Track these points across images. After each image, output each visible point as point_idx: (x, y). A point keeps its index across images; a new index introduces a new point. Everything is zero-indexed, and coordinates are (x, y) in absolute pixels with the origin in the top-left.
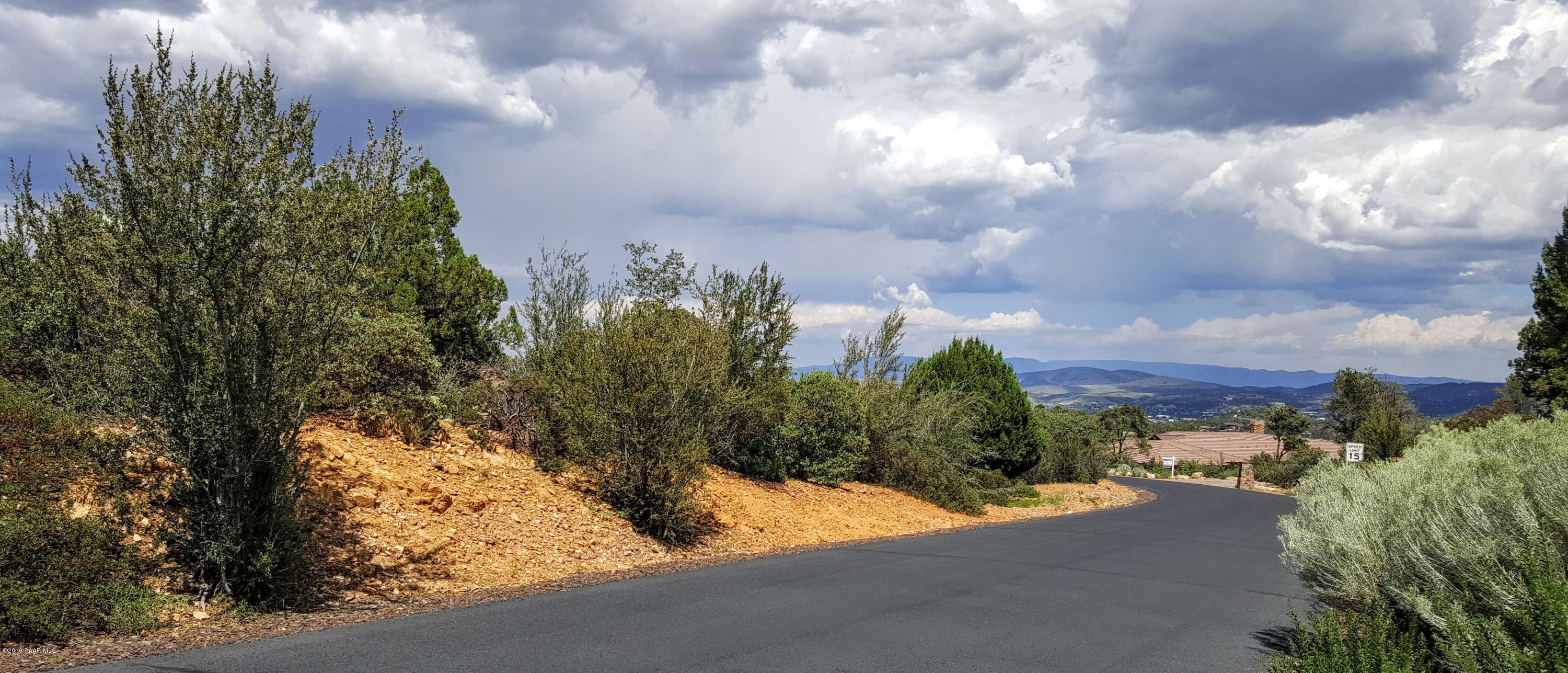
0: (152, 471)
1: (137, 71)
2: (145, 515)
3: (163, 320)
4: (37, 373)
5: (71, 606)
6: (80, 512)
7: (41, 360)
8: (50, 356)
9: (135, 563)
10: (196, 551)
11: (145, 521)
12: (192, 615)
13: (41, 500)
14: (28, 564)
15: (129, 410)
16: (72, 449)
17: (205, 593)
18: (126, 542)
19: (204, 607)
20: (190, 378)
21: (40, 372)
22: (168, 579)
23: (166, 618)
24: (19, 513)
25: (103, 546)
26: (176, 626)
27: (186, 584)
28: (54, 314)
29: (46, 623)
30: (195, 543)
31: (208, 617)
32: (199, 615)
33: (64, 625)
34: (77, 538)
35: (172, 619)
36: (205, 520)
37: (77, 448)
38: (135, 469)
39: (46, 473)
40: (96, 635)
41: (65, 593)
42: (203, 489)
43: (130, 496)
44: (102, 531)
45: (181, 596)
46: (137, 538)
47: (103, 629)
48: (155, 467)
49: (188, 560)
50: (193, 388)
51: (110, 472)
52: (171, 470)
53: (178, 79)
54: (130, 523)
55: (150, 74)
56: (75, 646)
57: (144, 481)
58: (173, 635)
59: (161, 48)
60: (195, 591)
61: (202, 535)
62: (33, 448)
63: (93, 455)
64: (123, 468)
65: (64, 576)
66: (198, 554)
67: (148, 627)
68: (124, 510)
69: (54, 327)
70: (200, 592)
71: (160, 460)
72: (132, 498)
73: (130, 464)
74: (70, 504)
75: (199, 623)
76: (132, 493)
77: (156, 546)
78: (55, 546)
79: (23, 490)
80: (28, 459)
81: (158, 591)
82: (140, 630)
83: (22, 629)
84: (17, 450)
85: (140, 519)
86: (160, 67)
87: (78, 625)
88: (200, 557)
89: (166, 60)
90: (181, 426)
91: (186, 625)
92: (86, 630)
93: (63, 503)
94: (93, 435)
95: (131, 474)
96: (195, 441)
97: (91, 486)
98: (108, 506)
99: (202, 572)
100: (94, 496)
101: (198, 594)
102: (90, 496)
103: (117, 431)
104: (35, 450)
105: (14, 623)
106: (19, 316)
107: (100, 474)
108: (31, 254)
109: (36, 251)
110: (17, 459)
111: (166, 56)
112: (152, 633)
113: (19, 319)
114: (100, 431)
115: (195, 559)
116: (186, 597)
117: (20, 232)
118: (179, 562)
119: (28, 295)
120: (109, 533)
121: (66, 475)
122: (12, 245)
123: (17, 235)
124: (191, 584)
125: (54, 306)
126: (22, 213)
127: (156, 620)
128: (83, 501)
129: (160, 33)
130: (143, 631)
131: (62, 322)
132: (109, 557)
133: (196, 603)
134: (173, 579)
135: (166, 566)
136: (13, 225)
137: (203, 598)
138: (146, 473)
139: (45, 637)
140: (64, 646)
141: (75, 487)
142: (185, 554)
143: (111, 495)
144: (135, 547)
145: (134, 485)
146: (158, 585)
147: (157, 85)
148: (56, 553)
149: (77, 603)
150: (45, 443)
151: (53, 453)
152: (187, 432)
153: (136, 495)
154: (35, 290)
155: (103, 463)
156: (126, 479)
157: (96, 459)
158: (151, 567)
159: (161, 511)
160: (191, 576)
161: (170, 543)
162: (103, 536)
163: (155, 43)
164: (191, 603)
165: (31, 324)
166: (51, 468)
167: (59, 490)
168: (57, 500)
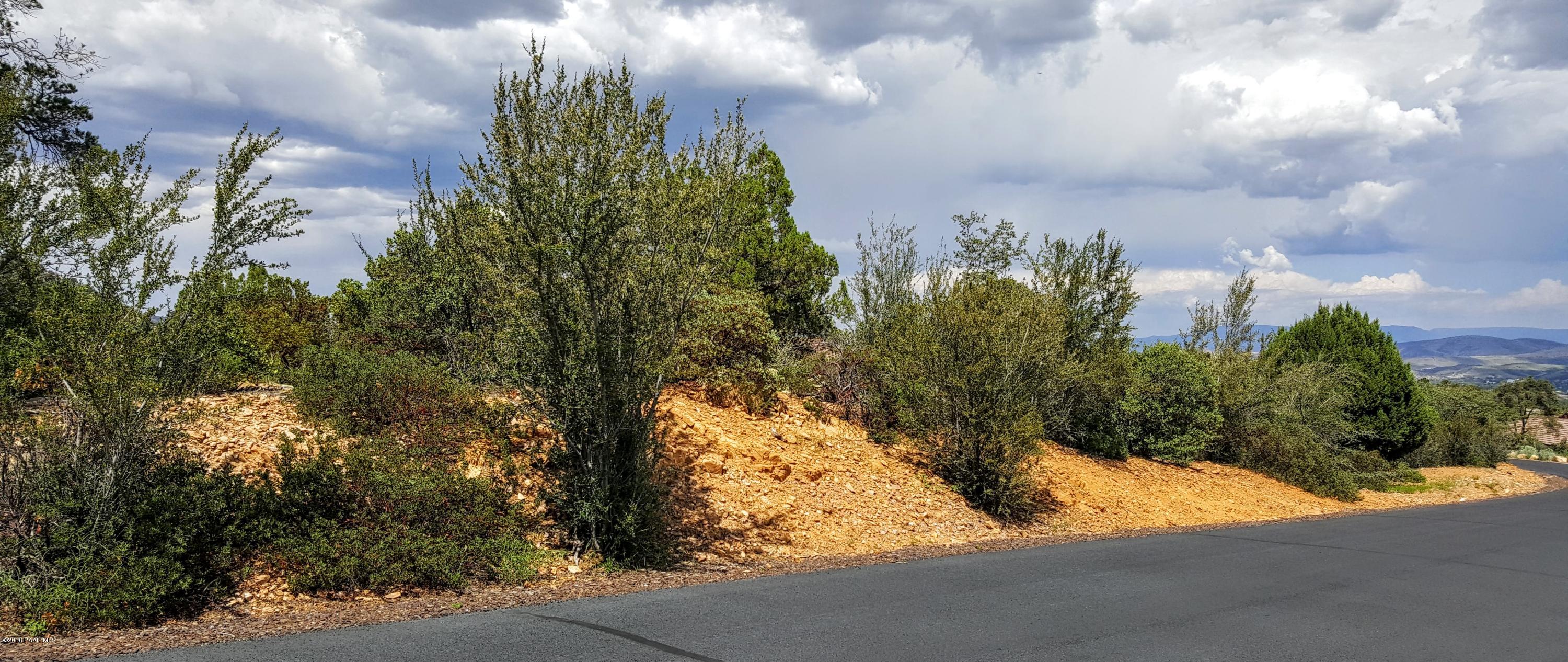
0: (533, 437)
1: (515, 77)
2: (527, 476)
3: (543, 301)
4: (437, 348)
5: (467, 557)
6: (474, 472)
7: (441, 337)
8: (447, 334)
9: (520, 520)
10: (571, 510)
11: (528, 482)
12: (567, 569)
13: (442, 462)
14: (432, 519)
15: (516, 382)
16: (468, 416)
17: (578, 549)
18: (512, 500)
19: (577, 562)
20: (565, 353)
21: (440, 348)
22: (547, 535)
23: (545, 571)
24: (425, 473)
25: (493, 504)
26: (554, 579)
27: (562, 540)
28: (452, 297)
29: (447, 572)
30: (570, 502)
31: (580, 571)
32: (573, 569)
33: (461, 574)
34: (472, 497)
35: (550, 572)
36: (578, 482)
37: (471, 415)
38: (518, 434)
39: (446, 437)
40: (488, 584)
41: (462, 546)
42: (576, 453)
43: (514, 459)
44: (493, 491)
45: (558, 551)
46: (521, 497)
47: (492, 579)
48: (536, 433)
49: (563, 518)
50: (569, 362)
51: (498, 437)
52: (549, 436)
53: (548, 80)
54: (516, 484)
55: (529, 79)
56: (470, 593)
57: (527, 446)
58: (552, 586)
59: (536, 54)
60: (570, 547)
61: (576, 495)
62: (435, 415)
63: (484, 422)
64: (509, 433)
65: (461, 530)
66: (572, 513)
67: (531, 579)
68: (510, 472)
69: (450, 308)
70: (574, 548)
71: (540, 427)
72: (517, 461)
73: (515, 430)
74: (466, 465)
75: (573, 576)
76: (516, 456)
77: (537, 505)
78: (453, 502)
79: (427, 452)
80: (431, 425)
81: (538, 546)
82: (524, 581)
83: (427, 577)
84: (422, 417)
85: (523, 480)
86: (536, 72)
87: (472, 575)
88: (574, 516)
89: (540, 66)
90: (559, 397)
91: (562, 578)
92: (479, 579)
93: (460, 464)
94: (484, 404)
95: (515, 439)
96: (570, 409)
97: (482, 449)
98: (498, 468)
99: (576, 529)
100: (485, 458)
101: (571, 550)
102: (481, 459)
103: (504, 400)
104: (437, 417)
105: (420, 571)
106: (423, 298)
107: (490, 438)
108: (432, 243)
109: (436, 241)
110: (422, 425)
111: (540, 62)
112: (534, 584)
113: (423, 301)
114: (490, 400)
115: (569, 518)
116: (563, 552)
117: (423, 224)
118: (556, 521)
119: (430, 279)
120: (498, 492)
121: (463, 439)
122: (416, 236)
123: (420, 227)
124: (566, 541)
125: (451, 289)
126: (424, 208)
127: (537, 572)
128: (476, 463)
129: (533, 41)
130: (527, 582)
131: (457, 304)
132: (498, 514)
133: (571, 558)
134: (551, 535)
135: (545, 523)
136: (416, 217)
137: (576, 554)
138: (528, 438)
139: (446, 584)
140: (461, 594)
141: (469, 451)
142: (561, 513)
143: (499, 458)
144: (520, 506)
145: (517, 449)
146: (538, 539)
147: (532, 90)
148: (455, 509)
149: (472, 555)
150: (446, 411)
151: (451, 420)
152: (564, 403)
153: (520, 458)
154: (436, 275)
155: (493, 429)
156: (511, 443)
157: (487, 425)
158: (532, 524)
159: (540, 473)
160: (566, 533)
161: (548, 502)
162: (493, 495)
163: (530, 50)
164: (566, 557)
165: (432, 306)
166: (450, 432)
167: (456, 453)
168: (455, 461)
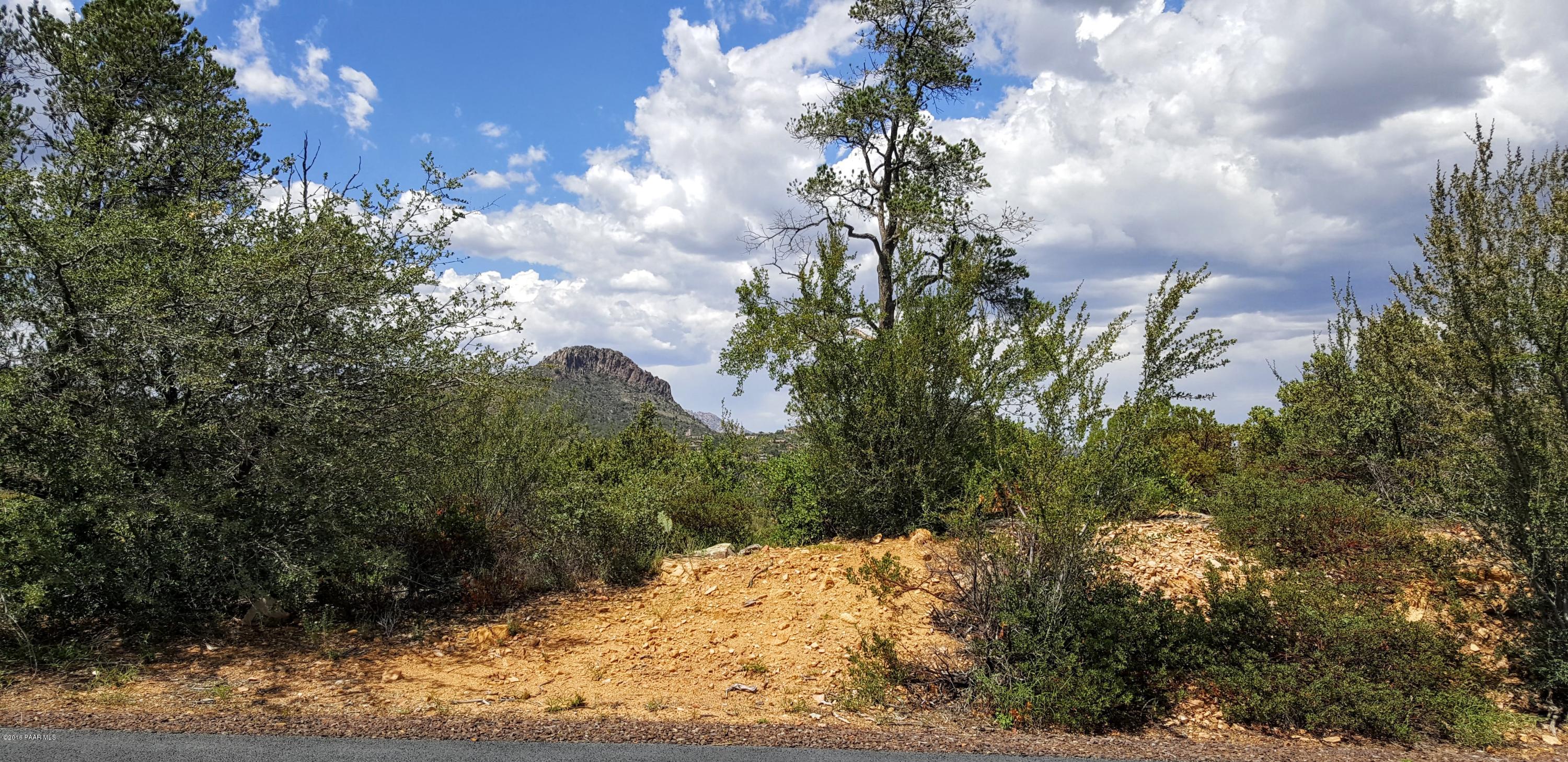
0: (1486, 579)
1: (1457, 170)
2: (1481, 624)
3: (1498, 422)
4: (1361, 477)
5: (1414, 710)
6: (1415, 615)
7: (1366, 465)
8: (1373, 461)
9: (1477, 674)
10: (1544, 669)
11: (1482, 632)
12: (1541, 739)
13: (1377, 601)
14: (1369, 663)
15: (1467, 516)
16: (1403, 552)
17: (1555, 717)
18: (1464, 650)
19: (1554, 732)
20: (1530, 482)
21: (1367, 478)
22: (1511, 695)
23: (1512, 737)
24: (1359, 611)
25: (1442, 652)
26: (1525, 748)
27: (1532, 703)
28: (1378, 420)
29: (1392, 722)
30: (1540, 660)
31: (1560, 743)
32: (1551, 740)
33: (1409, 726)
34: (1415, 642)
35: (1519, 739)
36: (1552, 637)
37: (1408, 552)
38: (1467, 575)
39: (1380, 574)
40: (1440, 742)
41: (1407, 695)
42: (1549, 603)
43: (1463, 604)
44: (1440, 638)
45: (1527, 715)
46: (1474, 647)
47: (1446, 737)
48: (1488, 576)
49: (1531, 677)
50: (1536, 494)
51: (1442, 577)
52: (1506, 580)
53: (1497, 166)
54: (1469, 633)
55: (1475, 171)
56: (1421, 750)
57: (1478, 590)
58: (1524, 756)
59: (1482, 141)
60: (1543, 713)
61: (1550, 652)
62: (1365, 549)
63: (1425, 560)
64: (1455, 574)
65: (1405, 679)
66: (1546, 673)
67: (1495, 743)
68: (1461, 618)
69: (1377, 432)
70: (1549, 715)
71: (1495, 569)
72: (1466, 605)
73: (1462, 570)
74: (1406, 607)
75: (1551, 748)
76: (1465, 600)
77: (1499, 659)
78: (1393, 646)
79: (1360, 590)
80: (1363, 561)
81: (1501, 706)
82: (1486, 745)
83: (1369, 725)
84: (1351, 551)
85: (1476, 629)
86: (1482, 160)
87: (1421, 729)
88: (1549, 677)
89: (1488, 153)
90: (1522, 535)
91: (1536, 748)
92: (1430, 736)
93: (1398, 605)
94: (1422, 539)
95: (1463, 580)
96: (1539, 550)
97: (1424, 590)
98: (1444, 613)
99: (1551, 693)
100: (1428, 600)
101: (1546, 716)
102: (1423, 601)
103: (1447, 536)
104: (1367, 552)
105: (1361, 716)
106: (1344, 424)
107: (1432, 578)
108: (1353, 364)
109: (1357, 361)
110: (1352, 559)
111: (1488, 148)
112: (1499, 750)
113: (1344, 427)
114: (1429, 536)
115: (1541, 678)
116: (1534, 718)
117: (1342, 345)
118: (1522, 679)
119: (1351, 403)
120: (1447, 640)
121: (1400, 577)
122: (1336, 358)
123: (1339, 347)
124: (1538, 705)
125: (1377, 412)
126: (1343, 327)
127: (1502, 737)
128: (1417, 605)
129: (1478, 127)
130: (1489, 747)
131: (1385, 428)
132: (1447, 665)
133: (1545, 726)
134: (1516, 697)
135: (1507, 681)
136: (1335, 337)
137: (1553, 722)
138: (1478, 580)
139: (1391, 736)
140: (1410, 749)
141: (1408, 591)
142: (1528, 671)
143: (1444, 601)
144: (1476, 657)
145: (1467, 593)
146: (1500, 699)
147: (1478, 183)
148: (1396, 654)
149: (1420, 707)
150: (1378, 546)
151: (1384, 556)
152: (1531, 542)
153: (1471, 603)
154: (1359, 398)
155: (1435, 568)
156: (1458, 585)
157: (1428, 563)
158: (1493, 681)
159: (1498, 622)
160: (1536, 696)
161: (1510, 657)
162: (1441, 643)
163: (1474, 137)
164: (1539, 725)
165: (1356, 431)
166: (1385, 570)
167: (1393, 592)
168: (1392, 601)
